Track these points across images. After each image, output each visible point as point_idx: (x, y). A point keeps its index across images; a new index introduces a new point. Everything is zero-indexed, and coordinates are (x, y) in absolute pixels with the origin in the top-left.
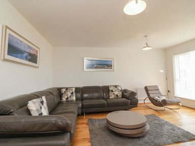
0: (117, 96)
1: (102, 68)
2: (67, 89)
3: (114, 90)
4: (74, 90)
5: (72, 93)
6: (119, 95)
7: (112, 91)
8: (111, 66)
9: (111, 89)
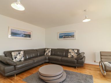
0: (73, 56)
1: (68, 38)
2: (48, 49)
3: (71, 52)
4: (50, 50)
5: (49, 51)
6: (74, 56)
7: (70, 53)
8: (74, 36)
9: (70, 51)
